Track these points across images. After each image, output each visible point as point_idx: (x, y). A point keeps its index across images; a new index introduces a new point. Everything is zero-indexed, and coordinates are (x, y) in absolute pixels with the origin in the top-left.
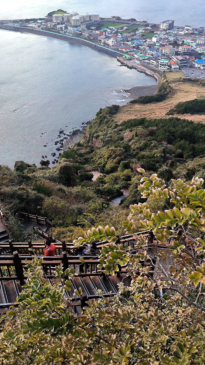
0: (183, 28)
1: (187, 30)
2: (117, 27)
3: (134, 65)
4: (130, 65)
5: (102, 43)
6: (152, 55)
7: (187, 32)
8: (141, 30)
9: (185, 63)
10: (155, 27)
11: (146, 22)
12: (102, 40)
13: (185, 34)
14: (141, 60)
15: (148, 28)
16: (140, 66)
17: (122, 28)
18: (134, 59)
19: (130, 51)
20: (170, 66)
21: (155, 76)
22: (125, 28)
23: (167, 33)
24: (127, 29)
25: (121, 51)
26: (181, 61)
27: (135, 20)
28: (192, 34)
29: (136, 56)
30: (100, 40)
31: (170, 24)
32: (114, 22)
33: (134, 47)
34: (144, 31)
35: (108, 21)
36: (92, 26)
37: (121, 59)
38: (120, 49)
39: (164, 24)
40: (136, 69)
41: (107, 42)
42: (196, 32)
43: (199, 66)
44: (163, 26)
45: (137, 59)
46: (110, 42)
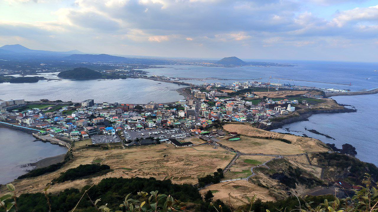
0: (101, 104)
1: (105, 105)
2: (42, 108)
3: (48, 138)
4: (44, 139)
5: (19, 123)
6: (67, 128)
7: (104, 107)
8: (64, 109)
9: (94, 132)
10: (78, 105)
11: (71, 102)
12: (20, 121)
13: (103, 109)
14: (56, 134)
15: (72, 106)
16: (53, 139)
17: (47, 108)
18: (49, 133)
19: (47, 127)
20: (81, 136)
21: (66, 145)
22: (49, 108)
23: (87, 110)
24: (51, 109)
25: (37, 128)
26: (90, 130)
27: (61, 101)
28: (108, 108)
29: (52, 131)
30: (17, 121)
31: (90, 103)
32: (40, 104)
33: (52, 123)
34: (67, 109)
35: (34, 104)
36: (15, 109)
37: (36, 135)
38: (37, 127)
39: (85, 103)
40: (49, 142)
41: (24, 122)
42: (112, 106)
44: (84, 104)
45: (53, 133)
46: (27, 121)
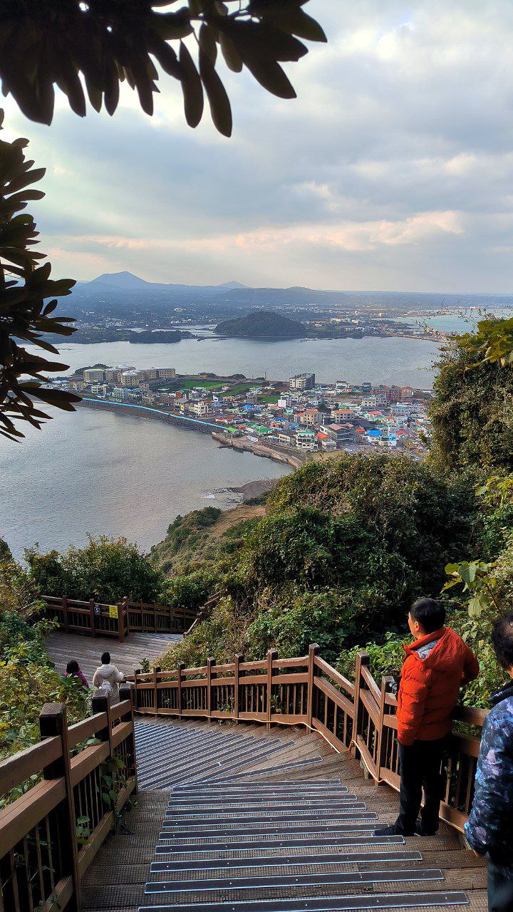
0: (333, 387)
1: (341, 388)
2: (211, 388)
3: (247, 445)
4: (238, 445)
5: (181, 412)
6: (281, 426)
7: (340, 391)
8: (255, 391)
9: (347, 436)
10: (281, 387)
11: (263, 379)
12: (182, 406)
13: (339, 395)
14: (261, 436)
15: (269, 388)
16: (258, 447)
17: (220, 389)
18: (247, 434)
19: (237, 423)
20: (320, 444)
21: (290, 461)
22: (226, 388)
23: (304, 394)
24: (228, 391)
25: (219, 423)
26: (338, 432)
27: (243, 377)
28: (350, 393)
29: (249, 429)
30: (176, 407)
31: (308, 380)
32: (204, 381)
33: (244, 416)
34: (261, 392)
35: (192, 380)
36: (163, 387)
37: (221, 436)
38: (217, 420)
39: (297, 380)
40: (251, 451)
41: (191, 409)
42: (357, 391)
43: (375, 440)
44: (297, 384)
45: (254, 435)
46: (198, 408)
